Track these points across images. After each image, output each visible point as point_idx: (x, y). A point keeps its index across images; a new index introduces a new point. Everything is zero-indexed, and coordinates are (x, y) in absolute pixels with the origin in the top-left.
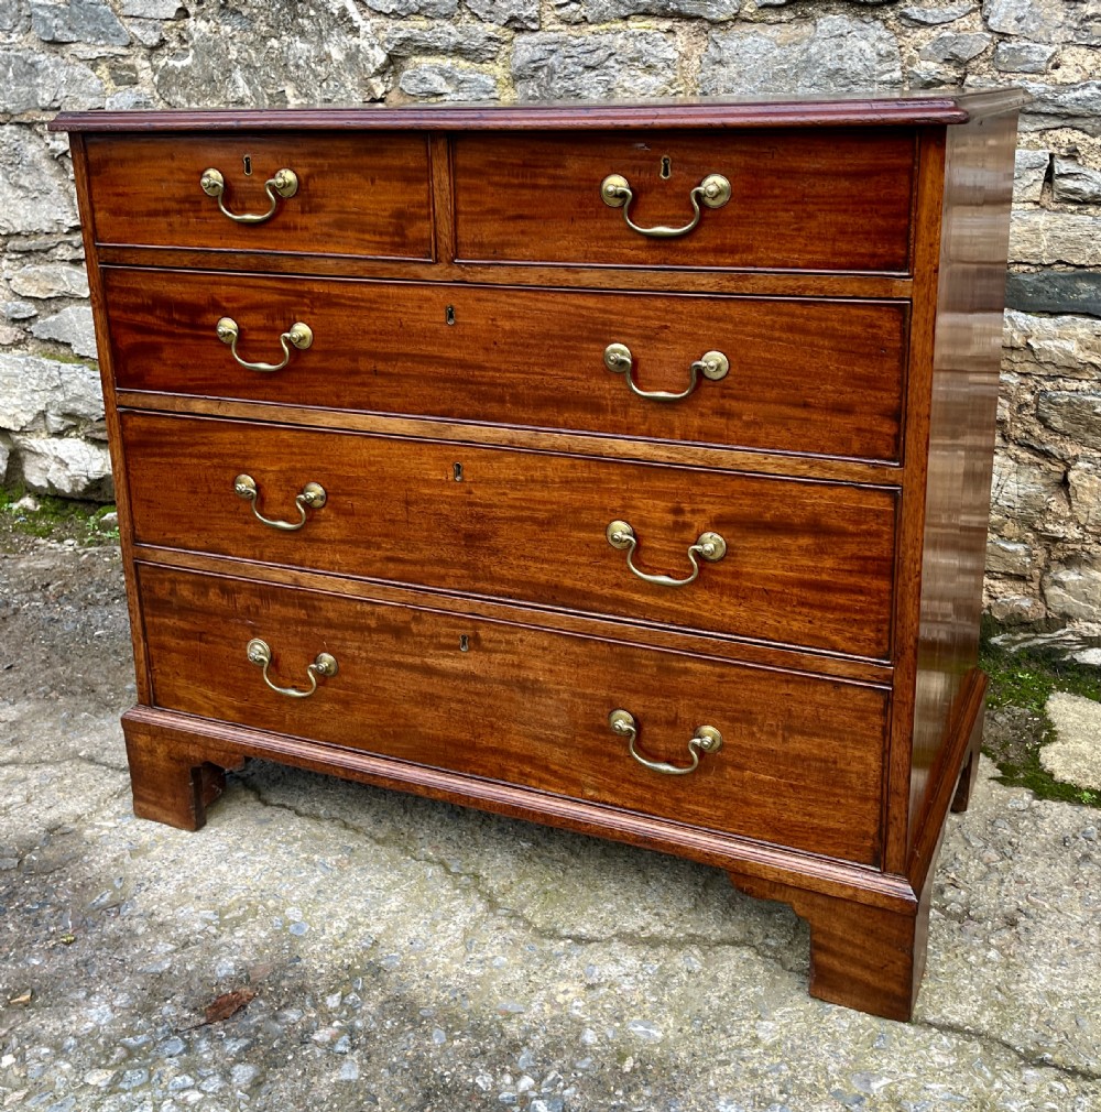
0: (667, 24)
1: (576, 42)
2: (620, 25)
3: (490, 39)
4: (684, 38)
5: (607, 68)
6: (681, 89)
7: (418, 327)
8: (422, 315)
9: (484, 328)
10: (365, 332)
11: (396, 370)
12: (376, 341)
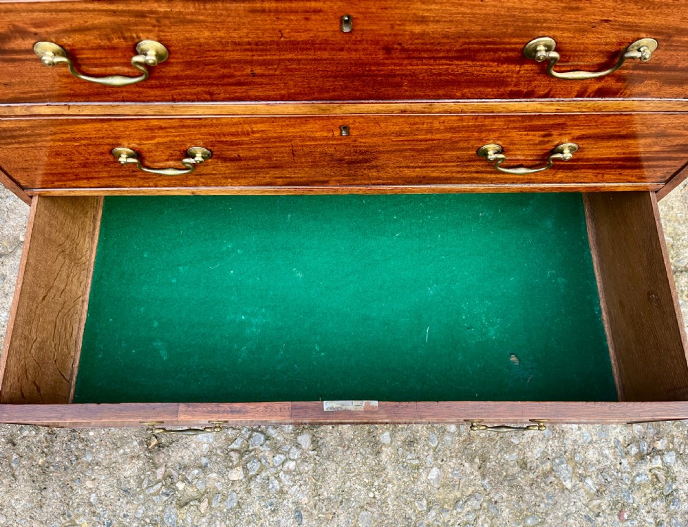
7: (304, 37)
8: (309, 25)
9: (388, 32)
10: (235, 44)
11: (277, 72)
12: (252, 51)
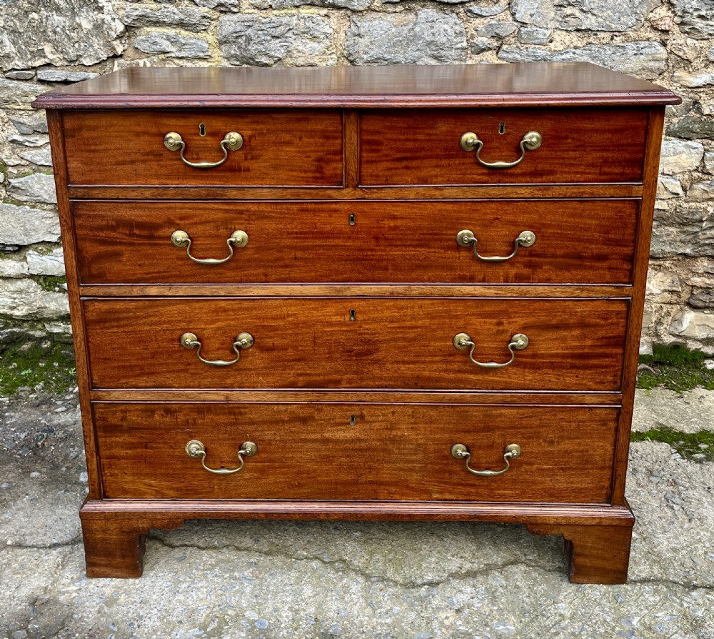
0: (324, 11)
1: (264, 21)
2: (294, 11)
3: (204, 17)
4: (335, 20)
5: (286, 37)
6: (334, 51)
7: (328, 228)
8: (331, 220)
9: (375, 226)
10: (288, 233)
11: (311, 256)
12: (297, 238)
